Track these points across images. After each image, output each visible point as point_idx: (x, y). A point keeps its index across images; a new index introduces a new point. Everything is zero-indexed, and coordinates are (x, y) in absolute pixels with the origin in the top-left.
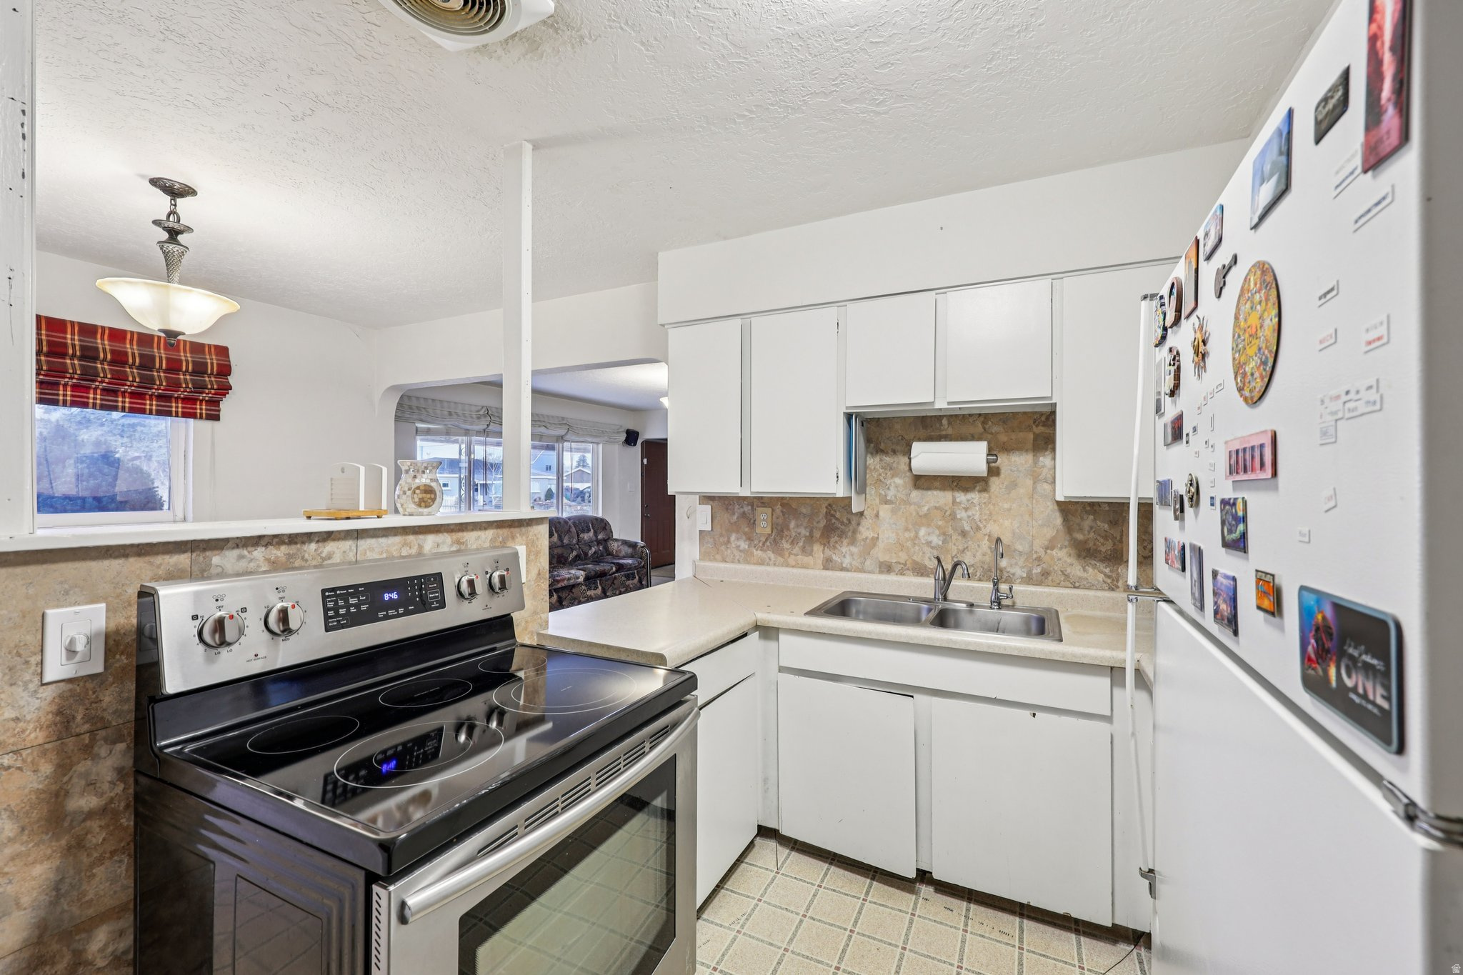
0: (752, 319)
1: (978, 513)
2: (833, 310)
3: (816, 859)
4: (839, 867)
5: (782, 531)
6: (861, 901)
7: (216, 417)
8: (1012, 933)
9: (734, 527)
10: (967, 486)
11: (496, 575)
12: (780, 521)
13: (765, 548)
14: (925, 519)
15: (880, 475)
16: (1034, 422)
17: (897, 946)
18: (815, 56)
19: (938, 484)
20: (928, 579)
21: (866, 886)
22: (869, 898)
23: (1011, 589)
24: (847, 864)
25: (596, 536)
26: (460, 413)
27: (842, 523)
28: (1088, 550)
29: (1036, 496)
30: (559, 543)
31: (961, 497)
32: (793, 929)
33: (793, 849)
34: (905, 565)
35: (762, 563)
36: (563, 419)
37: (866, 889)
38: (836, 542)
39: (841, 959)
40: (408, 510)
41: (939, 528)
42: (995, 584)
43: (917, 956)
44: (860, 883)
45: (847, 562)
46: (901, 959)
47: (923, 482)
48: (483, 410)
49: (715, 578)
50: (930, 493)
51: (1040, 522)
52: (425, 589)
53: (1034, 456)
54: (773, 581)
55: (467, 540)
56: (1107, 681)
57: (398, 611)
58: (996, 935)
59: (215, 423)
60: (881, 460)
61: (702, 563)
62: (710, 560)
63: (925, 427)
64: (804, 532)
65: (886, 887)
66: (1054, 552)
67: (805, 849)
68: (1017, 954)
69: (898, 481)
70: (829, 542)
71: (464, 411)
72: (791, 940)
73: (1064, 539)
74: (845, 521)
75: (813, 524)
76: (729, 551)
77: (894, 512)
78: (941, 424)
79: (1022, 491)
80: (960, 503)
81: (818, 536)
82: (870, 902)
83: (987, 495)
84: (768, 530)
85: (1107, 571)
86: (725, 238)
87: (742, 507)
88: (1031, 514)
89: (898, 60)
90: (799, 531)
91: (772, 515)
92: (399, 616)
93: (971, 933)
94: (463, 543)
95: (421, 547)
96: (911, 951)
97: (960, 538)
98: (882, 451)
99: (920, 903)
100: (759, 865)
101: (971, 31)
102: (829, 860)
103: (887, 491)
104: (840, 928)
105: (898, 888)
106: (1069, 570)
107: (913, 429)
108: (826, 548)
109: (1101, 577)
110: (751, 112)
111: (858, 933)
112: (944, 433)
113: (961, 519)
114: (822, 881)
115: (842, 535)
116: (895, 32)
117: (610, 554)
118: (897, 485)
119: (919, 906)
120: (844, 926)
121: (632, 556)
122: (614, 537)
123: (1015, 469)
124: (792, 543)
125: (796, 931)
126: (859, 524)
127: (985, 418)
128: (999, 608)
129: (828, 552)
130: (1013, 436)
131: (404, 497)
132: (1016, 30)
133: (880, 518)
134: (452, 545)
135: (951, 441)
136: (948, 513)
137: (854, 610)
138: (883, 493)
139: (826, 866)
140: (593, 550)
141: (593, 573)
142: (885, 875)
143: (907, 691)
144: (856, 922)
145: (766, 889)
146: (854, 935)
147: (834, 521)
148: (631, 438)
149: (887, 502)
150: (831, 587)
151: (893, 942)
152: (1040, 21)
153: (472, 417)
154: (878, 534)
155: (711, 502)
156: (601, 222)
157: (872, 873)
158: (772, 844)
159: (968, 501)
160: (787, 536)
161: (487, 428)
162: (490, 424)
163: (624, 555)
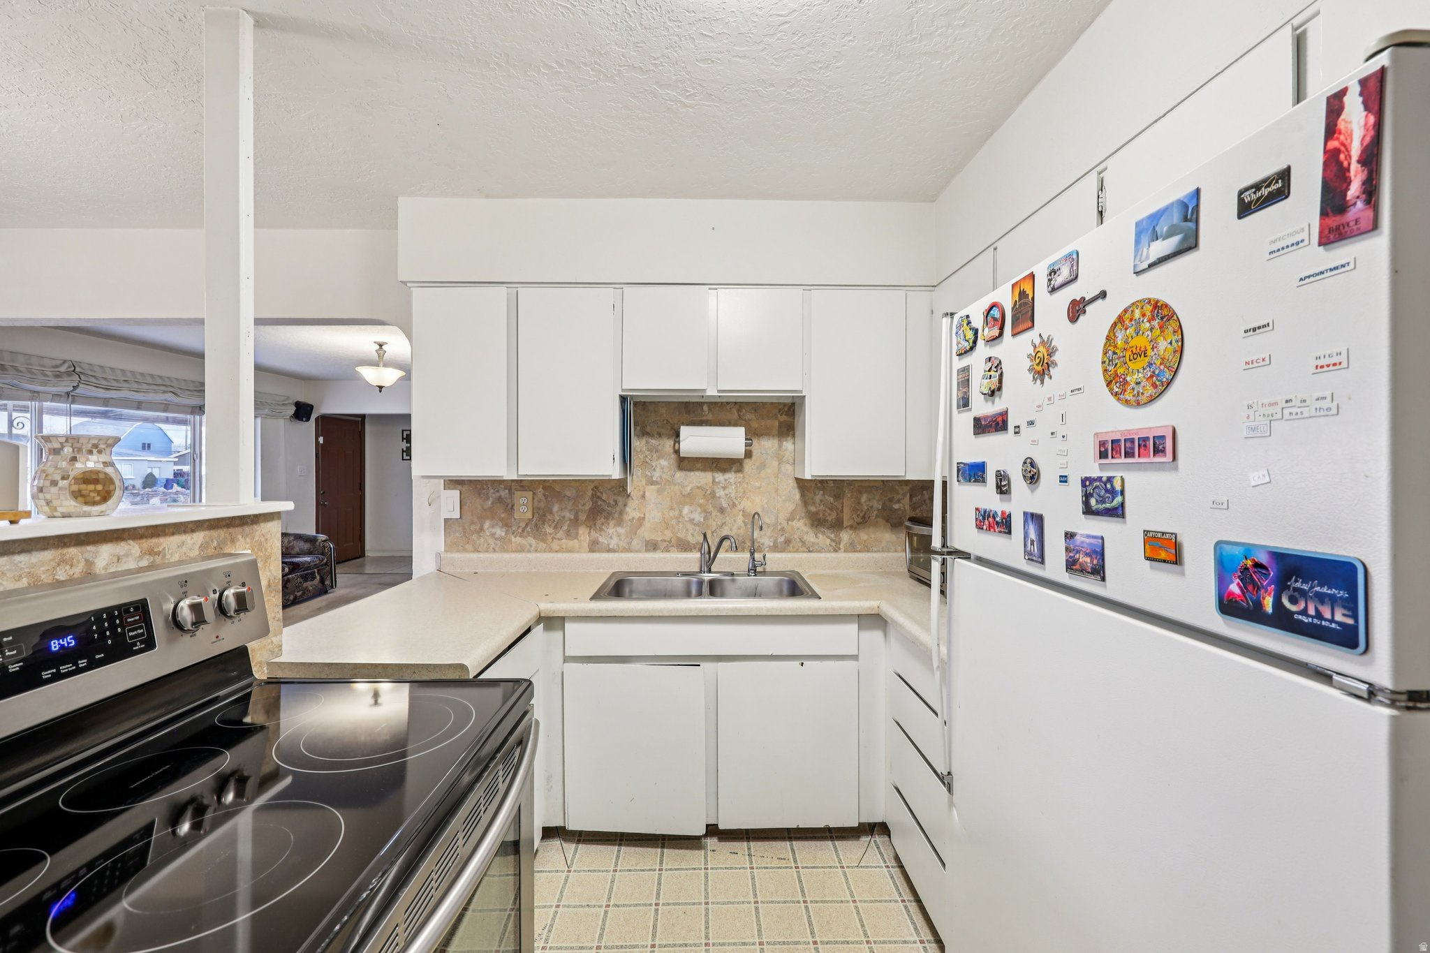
0: (518, 289)
1: (734, 491)
2: (609, 291)
3: (605, 844)
4: (628, 845)
5: (545, 515)
6: (657, 872)
8: (787, 857)
9: (489, 514)
10: (725, 467)
11: (230, 593)
12: (542, 505)
13: (525, 534)
14: (688, 498)
15: (646, 456)
16: (779, 412)
17: (700, 904)
18: (645, 28)
19: (700, 465)
20: (691, 553)
21: (659, 856)
22: (664, 867)
23: (764, 557)
24: (635, 840)
26: (22, 367)
27: (609, 505)
28: (819, 520)
29: (780, 476)
31: (720, 477)
32: (600, 923)
33: (579, 842)
34: (670, 542)
35: (521, 549)
37: (659, 858)
38: (603, 524)
39: (654, 935)
40: (61, 509)
41: (700, 506)
42: (752, 554)
43: (720, 906)
44: (650, 855)
45: (613, 543)
46: (707, 915)
47: (686, 463)
48: (66, 366)
49: (467, 570)
50: (692, 473)
51: (783, 498)
52: (122, 626)
53: (779, 440)
54: (535, 568)
55: (164, 549)
56: (855, 626)
57: (77, 665)
58: (776, 863)
60: (647, 443)
61: (449, 555)
62: (458, 551)
63: (688, 412)
64: (569, 515)
65: (677, 851)
66: (794, 523)
67: (591, 838)
68: (795, 873)
69: (663, 463)
70: (595, 524)
71: (31, 364)
72: (601, 935)
73: (801, 512)
74: (612, 502)
75: (578, 506)
76: (482, 540)
77: (659, 492)
78: (702, 410)
79: (769, 471)
80: (719, 483)
81: (584, 518)
82: (666, 870)
83: (741, 475)
84: (529, 515)
85: (832, 536)
86: (487, 196)
87: (498, 491)
88: (777, 491)
89: (719, 60)
90: (563, 514)
91: (533, 499)
92: (79, 671)
93: (757, 868)
94: (158, 553)
95: (89, 563)
96: (713, 903)
97: (718, 514)
98: (648, 434)
99: (709, 856)
100: (548, 869)
101: (786, 53)
102: (618, 842)
103: (653, 473)
104: (645, 905)
105: (687, 848)
106: (805, 538)
107: (677, 413)
108: (592, 530)
109: (828, 541)
110: (561, 65)
111: (663, 904)
112: (705, 418)
113: (719, 497)
114: (616, 865)
115: (608, 517)
116: (725, 31)
118: (664, 465)
119: (709, 859)
120: (649, 902)
121: (310, 553)
123: (764, 452)
124: (556, 527)
125: (604, 924)
126: (625, 505)
127: (740, 406)
128: (755, 575)
129: (594, 534)
130: (763, 424)
131: (54, 490)
132: (820, 66)
133: (646, 498)
134: (141, 558)
135: (711, 426)
136: (708, 492)
137: (627, 590)
138: (649, 474)
139: (616, 848)
142: (673, 840)
143: (693, 661)
144: (658, 894)
145: (561, 892)
146: (660, 908)
147: (600, 503)
148: (302, 411)
149: (653, 483)
150: (598, 569)
151: (696, 901)
152: (838, 64)
153: (45, 375)
154: (644, 515)
155: (459, 487)
156: (331, 144)
157: (660, 842)
158: (556, 843)
159: (726, 480)
160: (549, 520)
161: (73, 390)
162: (78, 386)
163: (299, 552)
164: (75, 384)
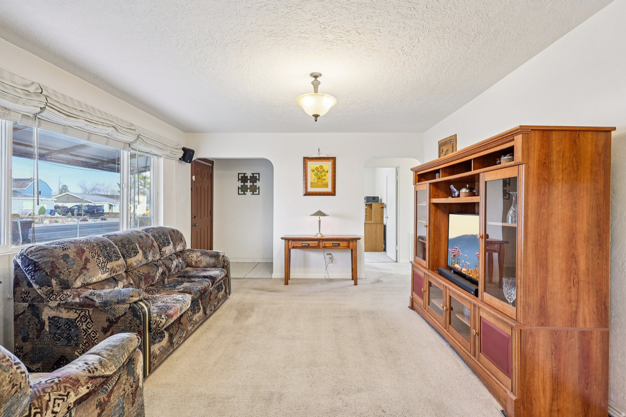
30: (144, 262)
36: (132, 125)
48: (35, 87)
117: (189, 265)
121: (215, 266)
122: (188, 248)
140: (175, 263)
148: (187, 155)
161: (40, 113)
162: (45, 108)
163: (206, 265)
164: (42, 106)
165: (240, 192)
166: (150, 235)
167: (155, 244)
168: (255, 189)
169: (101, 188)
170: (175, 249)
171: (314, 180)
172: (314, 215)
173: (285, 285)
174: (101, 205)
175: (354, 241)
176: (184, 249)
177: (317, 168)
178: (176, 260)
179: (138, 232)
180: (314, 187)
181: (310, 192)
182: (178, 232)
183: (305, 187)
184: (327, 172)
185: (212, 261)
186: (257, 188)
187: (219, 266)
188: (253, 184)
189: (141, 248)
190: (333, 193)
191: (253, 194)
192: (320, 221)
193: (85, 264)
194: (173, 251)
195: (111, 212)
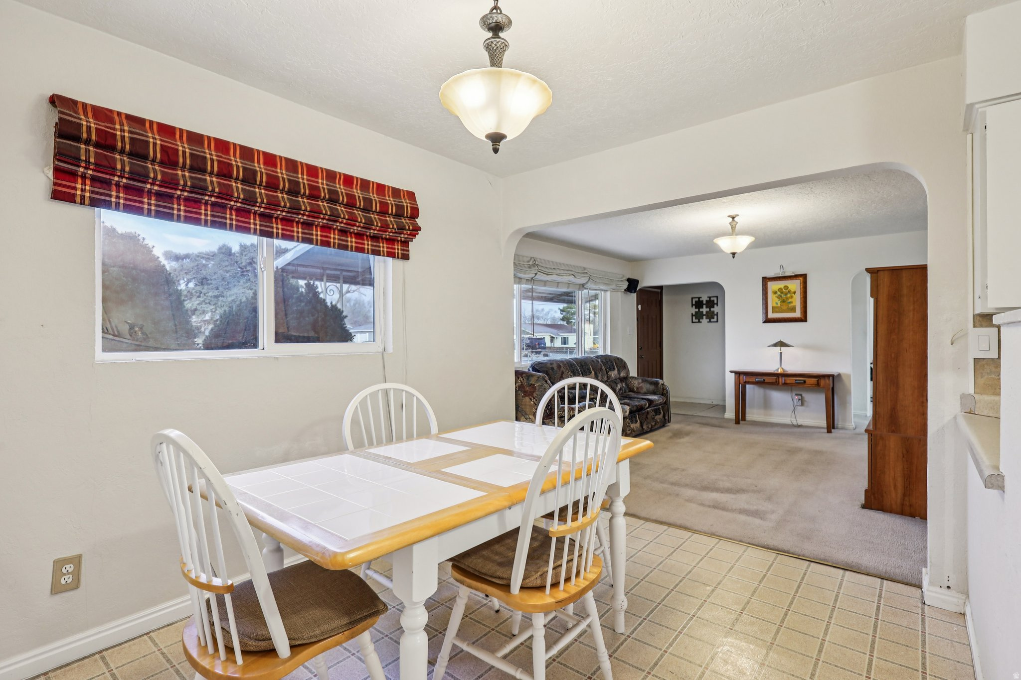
7: (406, 257)
25: (619, 374)
36: (585, 269)
48: (532, 261)
59: (406, 262)
117: (631, 390)
122: (631, 375)
140: (619, 386)
141: (635, 408)
148: (632, 286)
162: (537, 273)
163: (646, 392)
165: (694, 320)
166: (599, 360)
167: (603, 368)
168: (712, 316)
169: (541, 315)
170: (620, 375)
171: (777, 303)
172: (775, 345)
173: (736, 423)
174: (542, 337)
175: (826, 378)
176: (627, 376)
177: (780, 290)
178: (620, 384)
179: (591, 358)
180: (777, 312)
181: (771, 318)
182: (622, 360)
183: (765, 312)
184: (795, 293)
185: (652, 387)
186: (715, 315)
187: (658, 393)
188: (710, 310)
189: (593, 369)
190: (804, 319)
191: (710, 321)
192: (781, 353)
193: (562, 375)
194: (618, 376)
195: (552, 346)
